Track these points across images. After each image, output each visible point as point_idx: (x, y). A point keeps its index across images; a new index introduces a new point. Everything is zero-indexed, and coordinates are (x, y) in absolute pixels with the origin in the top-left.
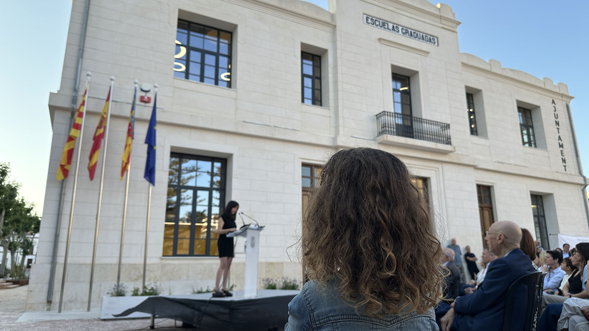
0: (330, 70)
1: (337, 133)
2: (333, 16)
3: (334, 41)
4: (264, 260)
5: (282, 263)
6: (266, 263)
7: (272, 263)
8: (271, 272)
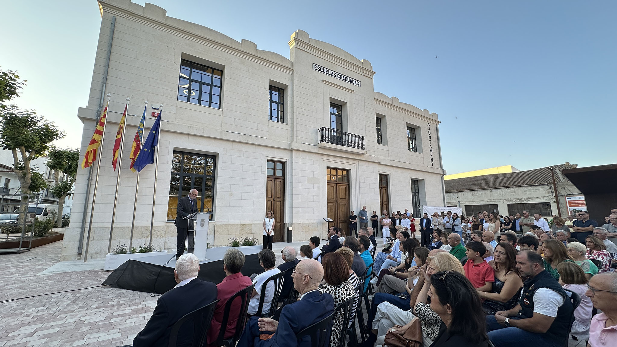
0: (289, 99)
1: (292, 140)
2: (292, 63)
3: (293, 80)
4: (239, 223)
5: (251, 224)
6: (241, 224)
7: (244, 224)
8: (244, 230)
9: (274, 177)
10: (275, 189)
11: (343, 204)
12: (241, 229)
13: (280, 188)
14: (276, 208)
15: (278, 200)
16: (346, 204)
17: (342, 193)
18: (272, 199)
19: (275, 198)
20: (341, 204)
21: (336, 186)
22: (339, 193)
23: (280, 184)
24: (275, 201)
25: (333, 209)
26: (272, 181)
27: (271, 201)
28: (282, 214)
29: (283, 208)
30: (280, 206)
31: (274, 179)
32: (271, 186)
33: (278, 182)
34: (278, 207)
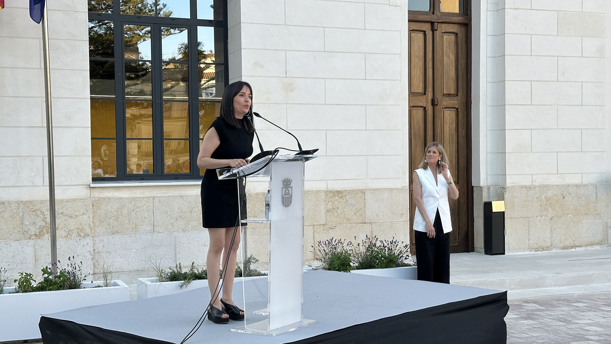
4: (322, 186)
5: (363, 192)
6: (327, 192)
7: (339, 192)
8: (339, 211)
9: (433, 18)
10: (437, 63)
12: (330, 206)
13: (452, 57)
14: (442, 131)
15: (446, 102)
18: (427, 101)
19: (438, 96)
23: (453, 44)
24: (437, 108)
26: (425, 32)
27: (425, 108)
28: (463, 154)
29: (464, 130)
30: (454, 125)
31: (432, 23)
32: (422, 54)
33: (446, 37)
34: (448, 128)
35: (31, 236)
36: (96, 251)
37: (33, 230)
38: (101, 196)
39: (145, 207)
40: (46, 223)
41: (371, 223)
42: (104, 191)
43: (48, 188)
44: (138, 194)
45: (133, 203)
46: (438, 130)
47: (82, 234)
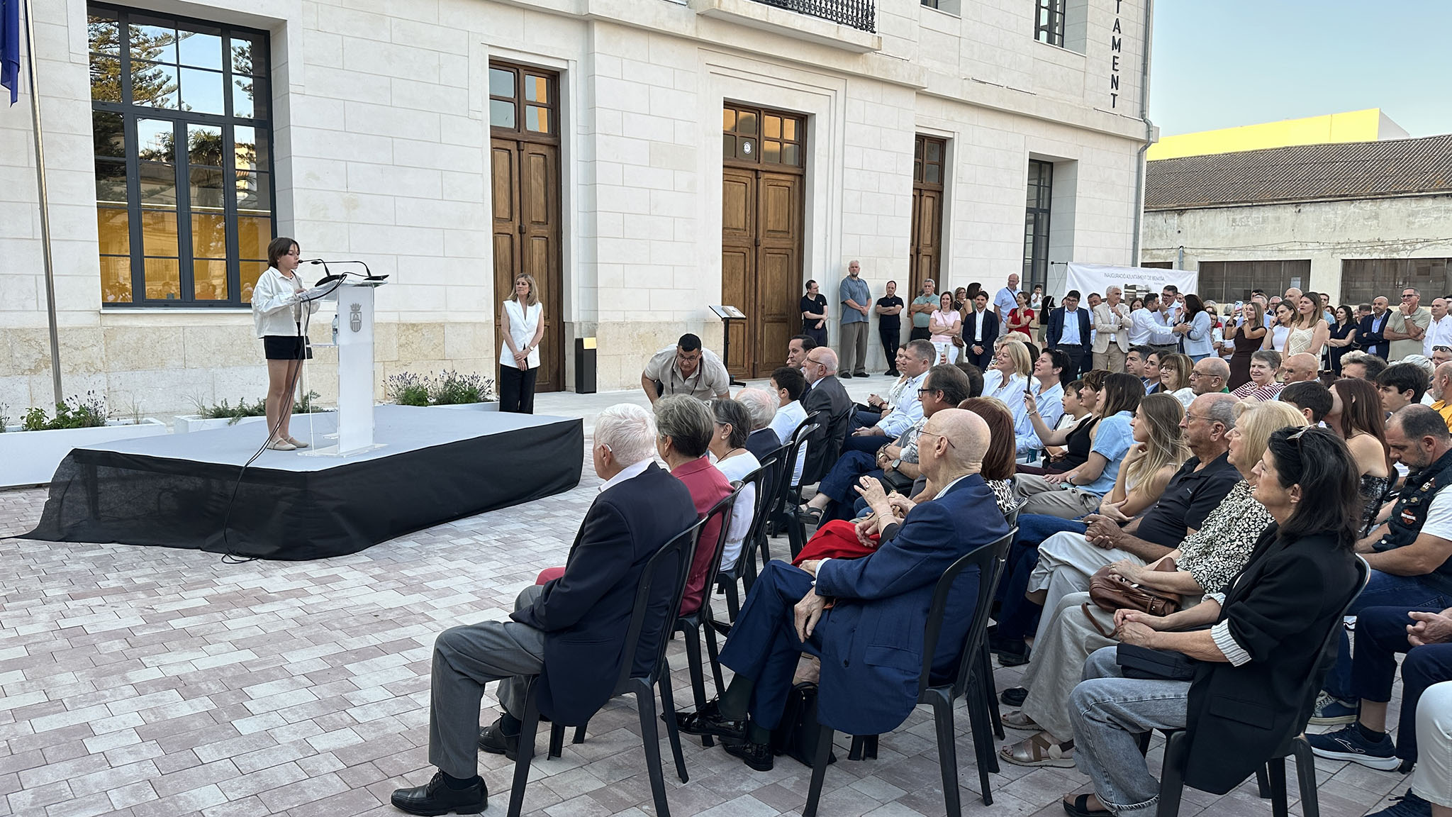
4: (393, 318)
5: (442, 326)
6: (399, 325)
7: (414, 325)
8: (414, 346)
9: (519, 137)
10: (525, 187)
11: (779, 251)
12: (403, 340)
13: (541, 181)
14: (531, 262)
15: (535, 230)
16: (789, 252)
17: (776, 207)
18: (514, 227)
19: (526, 223)
20: (771, 251)
21: (755, 180)
22: (766, 209)
23: (541, 166)
24: (525, 236)
25: (742, 273)
26: (510, 151)
27: (511, 235)
28: (554, 287)
29: (555, 263)
30: (544, 255)
31: (518, 142)
32: (507, 175)
33: (533, 158)
34: (537, 259)
35: (25, 371)
36: (111, 389)
37: (26, 364)
38: (115, 324)
39: (173, 338)
40: (44, 355)
41: (452, 360)
42: (119, 318)
43: (47, 313)
44: (163, 322)
45: (158, 334)
46: (527, 261)
47: (91, 369)
